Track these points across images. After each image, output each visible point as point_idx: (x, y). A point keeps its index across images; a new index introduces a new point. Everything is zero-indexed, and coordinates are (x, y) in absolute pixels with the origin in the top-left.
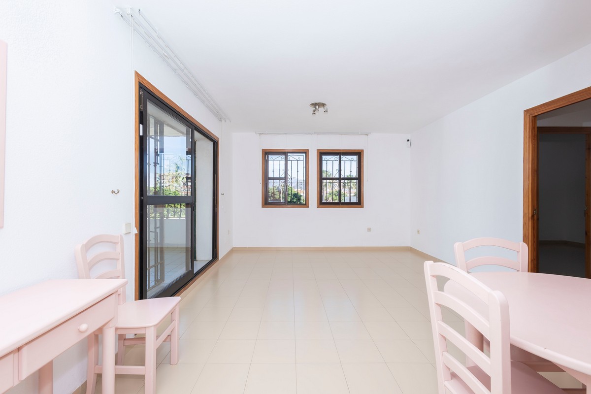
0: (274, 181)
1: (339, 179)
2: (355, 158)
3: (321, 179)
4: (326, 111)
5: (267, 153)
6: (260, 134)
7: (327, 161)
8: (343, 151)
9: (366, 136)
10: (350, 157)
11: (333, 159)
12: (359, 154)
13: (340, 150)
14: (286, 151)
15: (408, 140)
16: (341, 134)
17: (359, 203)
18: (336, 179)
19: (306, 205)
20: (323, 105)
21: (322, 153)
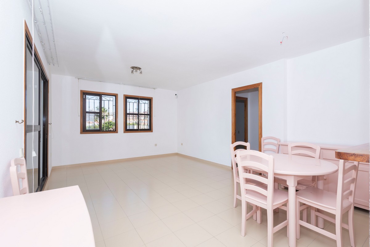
0: (90, 114)
1: (138, 114)
2: (147, 102)
3: (126, 114)
4: (141, 73)
5: (84, 94)
6: (79, 79)
7: (129, 102)
8: (141, 97)
9: (154, 90)
10: (144, 101)
11: (133, 102)
12: (150, 100)
13: (139, 96)
14: (101, 93)
15: (176, 95)
16: (139, 87)
17: (150, 130)
18: (135, 114)
19: (115, 131)
20: (140, 69)
21: (127, 97)
